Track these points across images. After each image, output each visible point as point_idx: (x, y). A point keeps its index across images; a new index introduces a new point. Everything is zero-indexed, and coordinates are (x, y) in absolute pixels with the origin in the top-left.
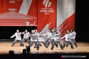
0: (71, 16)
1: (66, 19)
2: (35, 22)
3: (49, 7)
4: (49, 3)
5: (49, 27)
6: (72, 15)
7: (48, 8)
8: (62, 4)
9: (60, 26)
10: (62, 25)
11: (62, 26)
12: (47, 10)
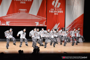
1: (74, 19)
2: (44, 22)
3: (58, 8)
4: (58, 4)
5: (58, 27)
6: (81, 16)
7: (57, 8)
9: (69, 27)
11: (70, 26)
12: (56, 10)
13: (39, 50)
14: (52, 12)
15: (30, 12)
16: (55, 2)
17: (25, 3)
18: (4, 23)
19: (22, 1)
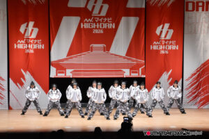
1: (202, 62)
2: (140, 69)
3: (169, 40)
4: (168, 32)
5: (169, 79)
7: (166, 40)
8: (194, 33)
9: (191, 77)
10: (195, 74)
11: (194, 77)
12: (165, 44)
14: (155, 48)
15: (112, 50)
17: (102, 32)
19: (96, 28)
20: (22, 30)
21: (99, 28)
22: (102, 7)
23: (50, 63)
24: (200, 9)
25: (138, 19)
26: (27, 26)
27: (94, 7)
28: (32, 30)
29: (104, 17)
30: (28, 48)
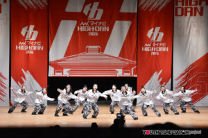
0: (201, 58)
1: (191, 62)
2: (132, 69)
3: (160, 42)
5: (159, 79)
6: (203, 57)
7: (156, 43)
9: (180, 77)
10: (184, 74)
11: (183, 77)
12: (156, 46)
13: (125, 121)
14: (147, 49)
15: (107, 51)
16: (154, 31)
17: (97, 34)
18: (60, 72)
19: (91, 31)
20: (23, 33)
21: (94, 31)
22: (97, 11)
23: (48, 64)
24: (189, 14)
25: (130, 22)
26: (28, 29)
27: (89, 11)
28: (33, 33)
29: (99, 21)
30: (28, 49)
